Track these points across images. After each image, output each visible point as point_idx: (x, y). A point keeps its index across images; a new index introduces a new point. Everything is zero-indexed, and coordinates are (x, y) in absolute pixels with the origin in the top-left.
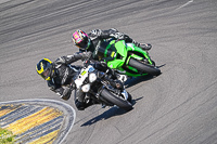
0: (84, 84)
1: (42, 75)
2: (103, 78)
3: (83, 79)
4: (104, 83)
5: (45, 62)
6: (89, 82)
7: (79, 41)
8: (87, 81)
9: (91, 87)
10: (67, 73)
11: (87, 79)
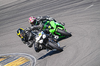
0: (40, 39)
1: (19, 36)
2: (49, 37)
3: (40, 37)
4: (49, 39)
5: (21, 30)
6: (42, 39)
7: (32, 21)
8: (41, 38)
9: (44, 41)
10: (31, 35)
11: (42, 37)
